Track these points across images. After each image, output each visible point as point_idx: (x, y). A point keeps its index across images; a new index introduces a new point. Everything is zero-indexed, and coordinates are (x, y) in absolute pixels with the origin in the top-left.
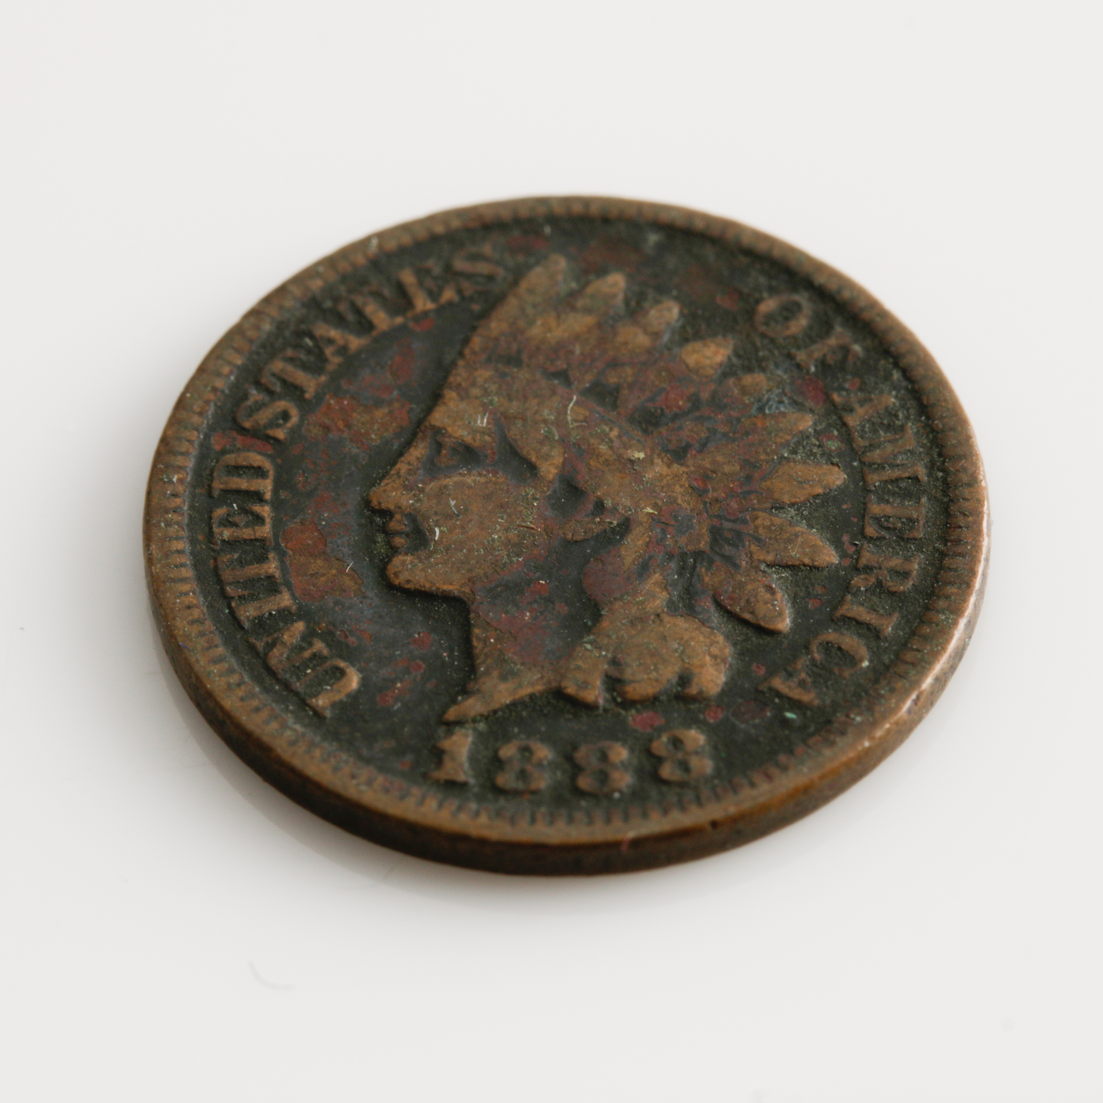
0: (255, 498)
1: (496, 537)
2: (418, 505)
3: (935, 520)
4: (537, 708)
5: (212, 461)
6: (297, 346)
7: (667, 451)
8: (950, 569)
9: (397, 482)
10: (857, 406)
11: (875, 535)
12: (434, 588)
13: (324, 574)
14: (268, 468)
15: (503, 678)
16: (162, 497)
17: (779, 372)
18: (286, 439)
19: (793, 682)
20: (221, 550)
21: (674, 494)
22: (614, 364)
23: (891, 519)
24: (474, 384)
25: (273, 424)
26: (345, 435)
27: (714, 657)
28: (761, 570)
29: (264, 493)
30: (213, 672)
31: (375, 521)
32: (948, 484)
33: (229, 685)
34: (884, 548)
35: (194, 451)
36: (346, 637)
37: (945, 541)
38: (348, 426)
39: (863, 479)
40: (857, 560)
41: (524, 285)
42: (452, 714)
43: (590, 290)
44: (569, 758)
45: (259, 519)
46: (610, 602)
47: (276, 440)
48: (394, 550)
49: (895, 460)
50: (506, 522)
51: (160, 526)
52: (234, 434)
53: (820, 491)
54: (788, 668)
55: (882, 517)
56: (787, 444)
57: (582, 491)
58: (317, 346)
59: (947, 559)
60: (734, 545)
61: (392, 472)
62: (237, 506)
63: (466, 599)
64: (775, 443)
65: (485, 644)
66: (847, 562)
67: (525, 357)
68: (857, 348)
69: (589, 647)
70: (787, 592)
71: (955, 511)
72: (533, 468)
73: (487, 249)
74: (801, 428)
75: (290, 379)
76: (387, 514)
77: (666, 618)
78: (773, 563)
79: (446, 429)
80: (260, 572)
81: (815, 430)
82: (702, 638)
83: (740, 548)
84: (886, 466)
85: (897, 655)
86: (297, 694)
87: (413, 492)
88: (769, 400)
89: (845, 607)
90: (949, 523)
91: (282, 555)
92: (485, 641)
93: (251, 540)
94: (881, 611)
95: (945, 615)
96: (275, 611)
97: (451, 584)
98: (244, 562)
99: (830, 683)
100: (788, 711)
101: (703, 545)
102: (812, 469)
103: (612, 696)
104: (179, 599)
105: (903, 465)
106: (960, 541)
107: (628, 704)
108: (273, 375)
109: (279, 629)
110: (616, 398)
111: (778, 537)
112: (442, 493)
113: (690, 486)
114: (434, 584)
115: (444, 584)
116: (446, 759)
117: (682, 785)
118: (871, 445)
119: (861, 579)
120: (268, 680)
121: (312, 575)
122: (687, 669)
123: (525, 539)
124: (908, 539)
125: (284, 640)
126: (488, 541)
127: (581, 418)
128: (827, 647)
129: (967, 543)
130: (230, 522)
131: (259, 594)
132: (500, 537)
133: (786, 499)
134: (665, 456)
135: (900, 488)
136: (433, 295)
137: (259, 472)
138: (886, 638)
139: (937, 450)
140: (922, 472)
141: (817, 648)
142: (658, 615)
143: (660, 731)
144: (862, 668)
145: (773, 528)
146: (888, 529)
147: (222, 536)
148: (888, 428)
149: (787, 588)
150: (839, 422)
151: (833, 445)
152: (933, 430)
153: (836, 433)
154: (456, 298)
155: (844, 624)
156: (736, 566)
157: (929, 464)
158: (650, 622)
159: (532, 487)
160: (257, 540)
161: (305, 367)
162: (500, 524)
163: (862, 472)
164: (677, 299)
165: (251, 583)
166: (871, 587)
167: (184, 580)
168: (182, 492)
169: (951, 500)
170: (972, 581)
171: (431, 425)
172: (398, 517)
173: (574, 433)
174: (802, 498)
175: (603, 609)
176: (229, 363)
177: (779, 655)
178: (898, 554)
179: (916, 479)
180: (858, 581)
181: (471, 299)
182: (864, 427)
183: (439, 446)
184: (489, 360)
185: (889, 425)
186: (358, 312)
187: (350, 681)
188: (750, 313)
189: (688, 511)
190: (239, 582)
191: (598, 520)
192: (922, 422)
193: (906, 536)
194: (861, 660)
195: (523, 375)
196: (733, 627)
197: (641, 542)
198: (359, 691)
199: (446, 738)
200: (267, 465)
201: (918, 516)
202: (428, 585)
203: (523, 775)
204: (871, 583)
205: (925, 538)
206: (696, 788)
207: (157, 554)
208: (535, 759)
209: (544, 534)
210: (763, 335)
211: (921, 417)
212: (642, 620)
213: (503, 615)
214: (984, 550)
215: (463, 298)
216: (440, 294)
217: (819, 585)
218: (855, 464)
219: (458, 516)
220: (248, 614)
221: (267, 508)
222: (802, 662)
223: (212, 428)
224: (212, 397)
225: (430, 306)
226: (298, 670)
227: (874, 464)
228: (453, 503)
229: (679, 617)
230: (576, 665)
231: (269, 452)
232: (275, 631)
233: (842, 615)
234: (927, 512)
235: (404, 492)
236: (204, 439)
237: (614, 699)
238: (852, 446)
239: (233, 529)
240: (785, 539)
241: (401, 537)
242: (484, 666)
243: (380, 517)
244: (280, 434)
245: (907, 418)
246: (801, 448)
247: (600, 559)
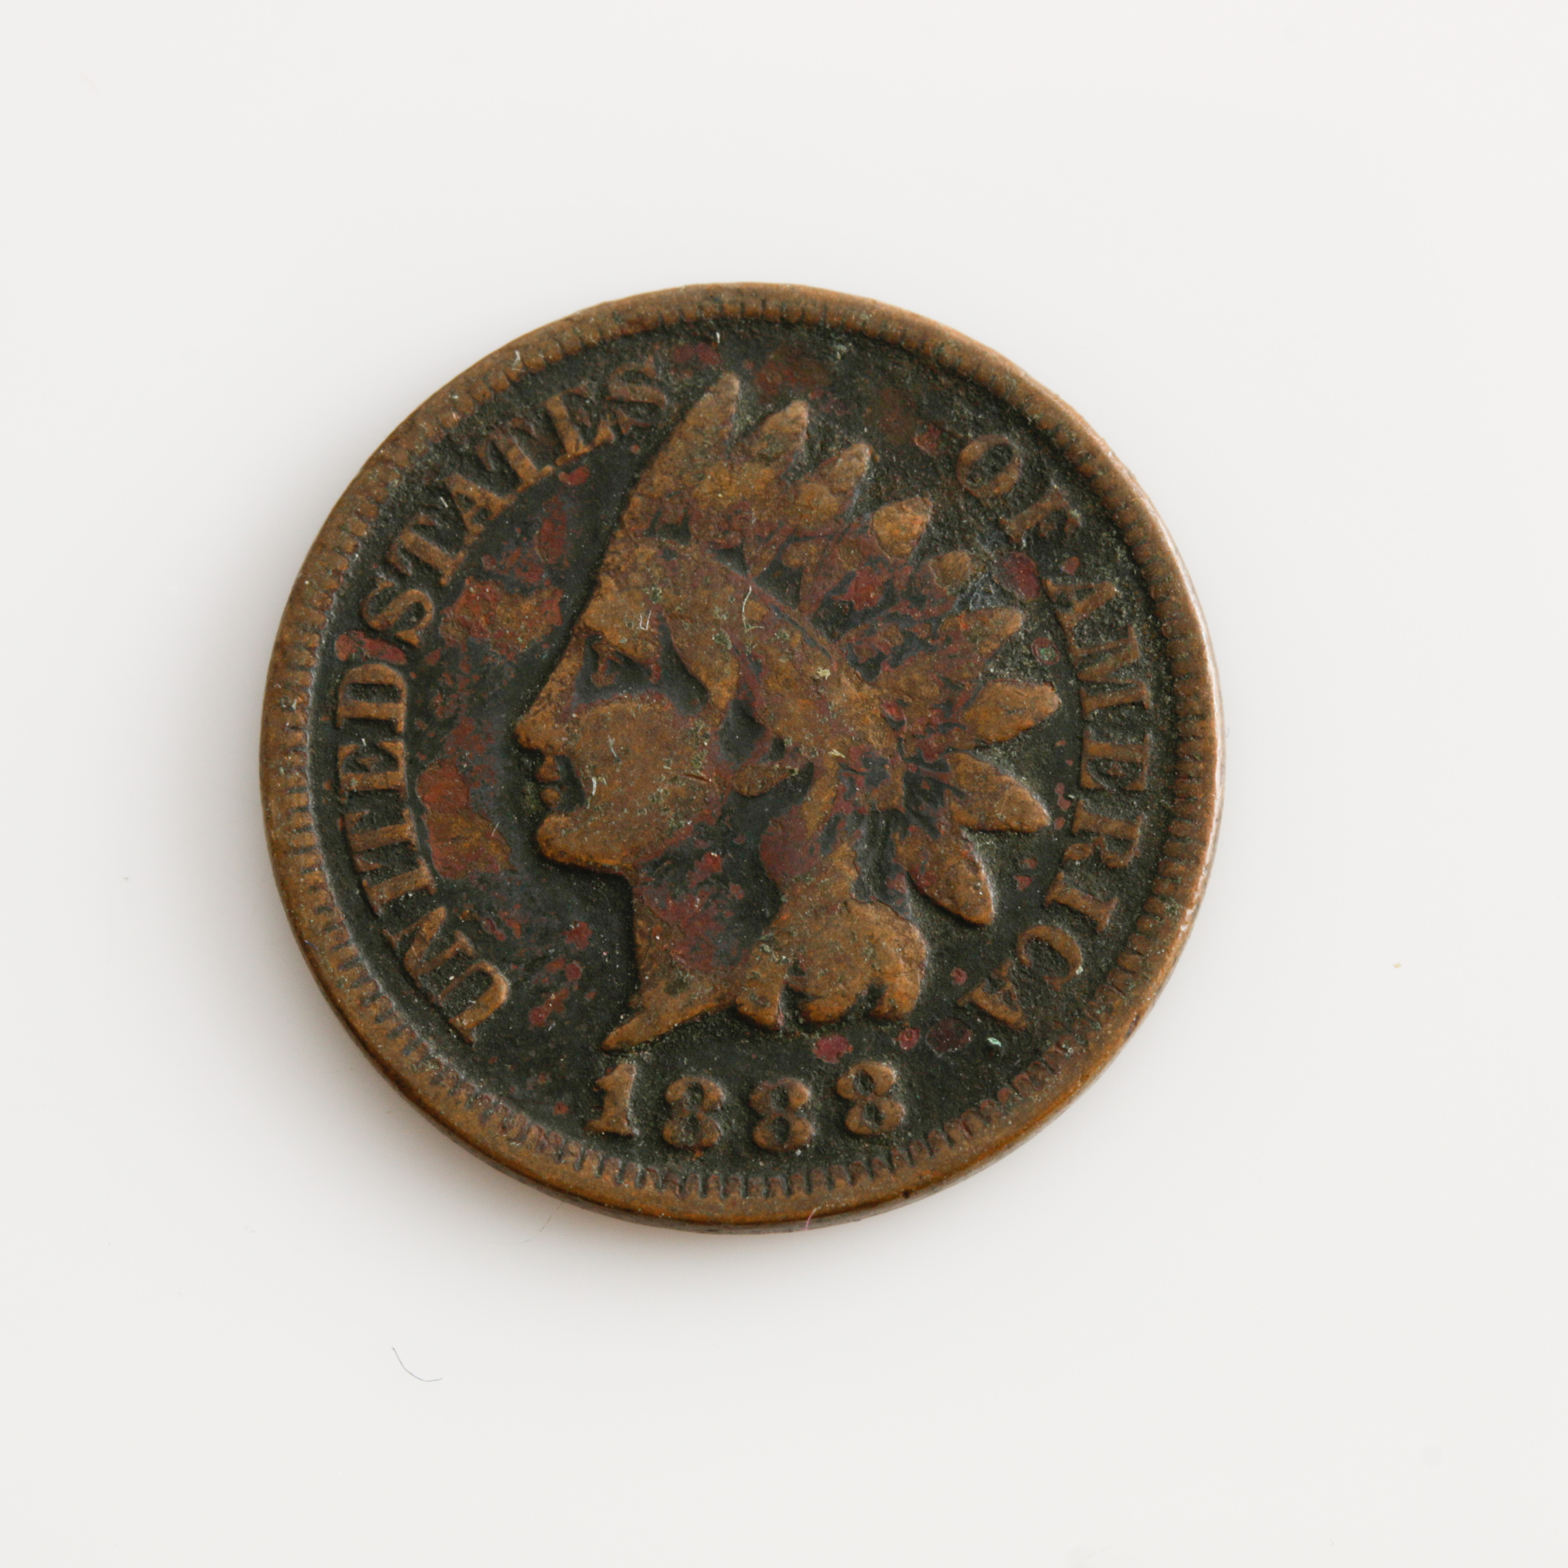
0: (386, 729)
1: (662, 791)
2: (572, 744)
3: (1162, 764)
4: (709, 1029)
5: (336, 677)
6: (432, 508)
7: (856, 664)
8: (1178, 838)
9: (548, 709)
10: (1074, 598)
11: (1093, 786)
12: (591, 863)
13: (467, 839)
14: (400, 687)
15: (671, 990)
16: (280, 731)
17: (985, 548)
18: (420, 644)
19: (998, 997)
20: (349, 804)
21: (864, 729)
22: (797, 536)
23: (1111, 763)
24: (634, 568)
25: (405, 623)
26: (488, 638)
27: (909, 961)
28: (962, 838)
29: (397, 723)
30: (344, 982)
31: (523, 763)
32: (1177, 715)
33: (362, 1000)
34: (1103, 804)
35: (316, 662)
36: (493, 928)
37: (1172, 794)
38: (491, 623)
39: (1080, 705)
40: (1072, 821)
41: (691, 420)
42: (613, 1038)
43: (767, 428)
44: (745, 1101)
45: (391, 761)
46: (791, 883)
47: (409, 645)
48: (546, 808)
49: (1117, 678)
50: (673, 770)
51: (278, 772)
52: (361, 636)
53: (1029, 722)
54: (992, 975)
55: (1100, 761)
56: (993, 656)
57: (759, 725)
58: (453, 507)
59: (1174, 823)
60: (933, 801)
61: (542, 695)
62: (366, 740)
63: (628, 878)
64: (981, 655)
65: (650, 942)
66: (1060, 825)
67: (693, 528)
68: (1075, 513)
69: (767, 948)
70: (991, 867)
71: (1183, 754)
72: (703, 690)
73: (648, 364)
74: (1010, 632)
75: (423, 558)
76: (537, 755)
77: (855, 907)
78: (976, 827)
79: (603, 634)
80: (394, 837)
81: (1026, 633)
82: (894, 936)
83: (939, 805)
84: (1107, 686)
85: (1115, 959)
86: (439, 1009)
87: (567, 725)
88: (973, 590)
89: (1058, 889)
90: (1176, 771)
91: (419, 810)
92: (649, 937)
93: (383, 791)
94: (1099, 895)
95: (1171, 904)
96: (412, 892)
97: (611, 858)
98: (375, 821)
99: (1038, 998)
100: (991, 1036)
101: (898, 800)
102: (1021, 692)
103: (794, 1014)
104: (303, 877)
105: (1126, 685)
106: (1190, 797)
107: (811, 1026)
108: (405, 551)
109: (418, 918)
110: (798, 588)
111: (982, 791)
112: (600, 727)
113: (883, 717)
114: (592, 857)
115: (603, 857)
116: (607, 1102)
117: (872, 1138)
118: (1089, 656)
119: (1076, 849)
120: (406, 988)
121: (453, 839)
122: (878, 978)
123: (694, 794)
124: (1130, 791)
125: (423, 935)
126: (652, 797)
127: (757, 617)
128: (1039, 945)
129: (1196, 800)
130: (358, 765)
131: (393, 867)
132: (666, 792)
133: (993, 735)
134: (855, 673)
135: (1122, 718)
136: (588, 434)
137: (389, 692)
138: (1103, 932)
139: (1165, 663)
140: (1147, 694)
141: (1025, 948)
142: (846, 903)
143: (847, 1062)
144: (1075, 976)
145: (977, 777)
146: (1108, 776)
147: (350, 786)
148: (1111, 629)
149: (992, 861)
150: (1053, 621)
151: (1046, 655)
152: (1161, 636)
153: (1050, 637)
154: (614, 438)
155: (1057, 913)
156: (934, 831)
157: (1155, 683)
158: (837, 913)
159: (702, 719)
160: (389, 790)
161: (441, 539)
162: (666, 773)
163: (1079, 694)
164: (868, 438)
165: (383, 851)
166: (1087, 860)
167: (308, 850)
168: (303, 722)
169: (1180, 738)
170: (1202, 854)
171: (586, 627)
172: (549, 760)
173: (750, 640)
174: (1010, 734)
175: (783, 894)
176: (353, 535)
177: (982, 956)
178: (1118, 812)
179: (1140, 705)
180: (1075, 851)
181: (630, 438)
182: (1082, 628)
183: (596, 656)
184: (652, 532)
185: (1111, 626)
186: (501, 458)
187: (497, 990)
188: (953, 461)
189: (880, 753)
190: (369, 851)
191: (777, 766)
192: (1149, 623)
193: (1128, 789)
194: (1075, 967)
195: (691, 552)
196: (931, 917)
197: (826, 797)
198: (509, 1005)
199: (606, 1074)
200: (399, 681)
201: (1142, 759)
202: (584, 858)
203: (694, 1124)
204: (1087, 856)
205: (1150, 791)
206: (888, 1143)
207: (277, 813)
208: (707, 1103)
209: (716, 786)
210: (968, 494)
211: (1148, 615)
212: (828, 908)
213: (670, 902)
214: (1216, 810)
215: (621, 437)
216: (595, 432)
217: (1028, 856)
218: (1071, 682)
219: (618, 761)
220: (381, 897)
221: (401, 744)
222: (1010, 965)
223: (336, 629)
224: (334, 584)
225: (584, 449)
226: (439, 977)
227: (1093, 683)
228: (611, 741)
229: (869, 905)
230: (753, 973)
231: (402, 663)
232: (413, 921)
233: (1054, 901)
234: (1153, 754)
235: (556, 726)
236: (327, 645)
237: (796, 1019)
238: (1067, 656)
239: (362, 775)
240: (990, 794)
241: (553, 790)
242: (649, 973)
243: (530, 759)
244: (414, 636)
245: (1131, 616)
246: (1010, 659)
247: (780, 822)
